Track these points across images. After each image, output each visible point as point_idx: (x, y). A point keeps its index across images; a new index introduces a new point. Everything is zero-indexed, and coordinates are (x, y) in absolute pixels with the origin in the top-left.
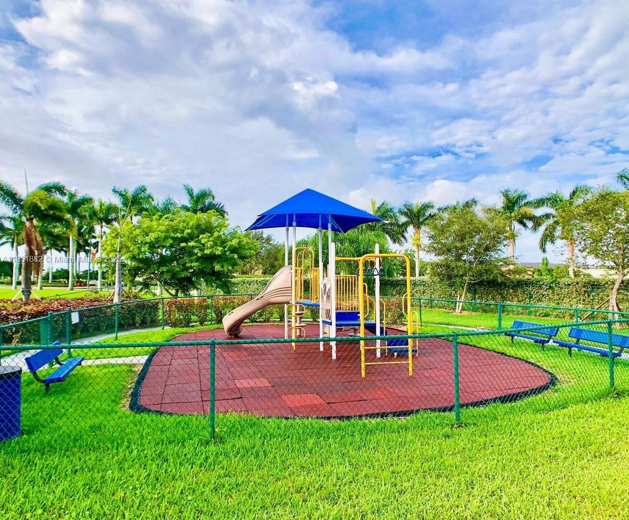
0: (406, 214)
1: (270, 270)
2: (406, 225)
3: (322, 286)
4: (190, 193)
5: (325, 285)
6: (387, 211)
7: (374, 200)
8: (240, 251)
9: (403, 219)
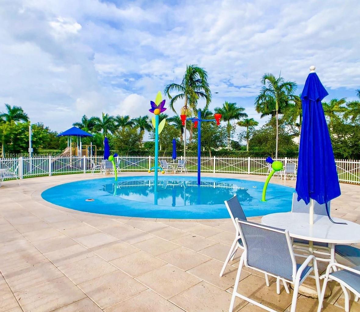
0: (117, 121)
1: (48, 147)
2: (118, 126)
3: (78, 152)
4: (9, 107)
5: (79, 152)
6: (110, 118)
7: (103, 113)
8: (43, 139)
9: (116, 123)
